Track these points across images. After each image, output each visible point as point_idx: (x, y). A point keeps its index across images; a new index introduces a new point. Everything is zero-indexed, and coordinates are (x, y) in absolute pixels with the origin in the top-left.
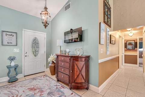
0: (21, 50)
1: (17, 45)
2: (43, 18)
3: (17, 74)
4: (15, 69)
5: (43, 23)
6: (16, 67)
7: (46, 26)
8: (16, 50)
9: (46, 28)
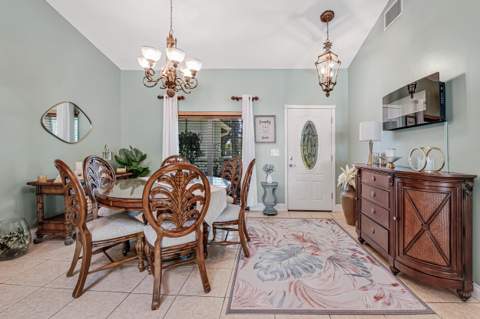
0: (282, 152)
1: (275, 142)
2: (323, 71)
3: (276, 202)
4: (274, 190)
5: (321, 84)
6: (274, 187)
7: (328, 91)
8: (275, 152)
9: (328, 95)
